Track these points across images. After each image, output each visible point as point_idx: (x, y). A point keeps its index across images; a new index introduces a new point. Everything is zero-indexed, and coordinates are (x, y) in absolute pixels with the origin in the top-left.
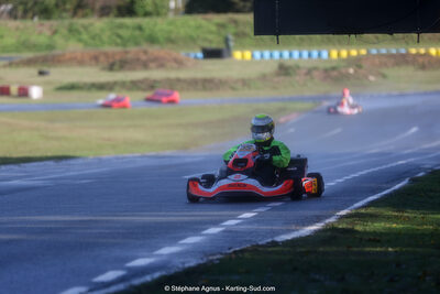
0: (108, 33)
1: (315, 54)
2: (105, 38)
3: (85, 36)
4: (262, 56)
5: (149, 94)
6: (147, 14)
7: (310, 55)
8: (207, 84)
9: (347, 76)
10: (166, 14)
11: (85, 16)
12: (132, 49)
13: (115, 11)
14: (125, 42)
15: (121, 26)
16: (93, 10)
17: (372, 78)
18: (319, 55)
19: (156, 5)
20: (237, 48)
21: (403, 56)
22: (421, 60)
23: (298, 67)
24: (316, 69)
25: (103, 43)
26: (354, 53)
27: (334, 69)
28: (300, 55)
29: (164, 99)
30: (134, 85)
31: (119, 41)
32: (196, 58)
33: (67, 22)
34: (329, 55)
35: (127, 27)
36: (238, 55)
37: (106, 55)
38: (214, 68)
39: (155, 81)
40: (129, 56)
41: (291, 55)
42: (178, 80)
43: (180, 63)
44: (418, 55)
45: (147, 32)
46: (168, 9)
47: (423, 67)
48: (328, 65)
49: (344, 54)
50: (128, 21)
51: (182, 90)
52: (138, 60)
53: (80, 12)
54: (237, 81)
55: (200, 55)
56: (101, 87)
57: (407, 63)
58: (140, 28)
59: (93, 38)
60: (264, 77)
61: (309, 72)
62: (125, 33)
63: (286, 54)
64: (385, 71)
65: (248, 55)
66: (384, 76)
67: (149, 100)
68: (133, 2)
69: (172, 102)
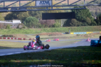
2: (50, 31)
3: (46, 31)
4: (75, 33)
6: (57, 27)
7: (83, 33)
8: (64, 38)
9: (88, 36)
11: (46, 28)
15: (52, 29)
17: (92, 36)
18: (85, 33)
19: (58, 26)
20: (71, 32)
23: (80, 35)
25: (49, 32)
27: (86, 35)
30: (52, 38)
31: (52, 31)
33: (43, 29)
37: (49, 34)
38: (67, 35)
40: (53, 34)
41: (80, 33)
42: (59, 37)
43: (61, 35)
45: (57, 30)
49: (89, 33)
50: (53, 28)
53: (46, 27)
54: (69, 37)
56: (47, 38)
57: (99, 34)
58: (55, 29)
59: (48, 31)
60: (74, 36)
61: (82, 35)
64: (95, 35)
65: (73, 33)
66: (94, 36)
67: (54, 40)
68: (54, 25)
69: (58, 40)
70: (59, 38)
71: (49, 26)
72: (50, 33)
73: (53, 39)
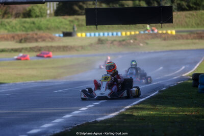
0: (19, 25)
1: (115, 34)
2: (17, 28)
4: (90, 35)
5: (38, 53)
6: (37, 16)
7: (112, 34)
8: (65, 48)
9: (130, 44)
10: (46, 16)
11: (8, 18)
12: (30, 33)
13: (22, 15)
14: (26, 29)
15: (25, 22)
16: (12, 15)
17: (141, 45)
18: (117, 34)
20: (79, 32)
21: (155, 34)
22: (164, 36)
23: (107, 40)
24: (115, 40)
25: (17, 30)
26: (133, 33)
27: (124, 40)
28: (108, 35)
29: (45, 56)
30: (31, 50)
31: (24, 29)
32: (60, 36)
34: (121, 34)
35: (28, 23)
36: (79, 35)
37: (18, 35)
38: (68, 41)
39: (41, 47)
40: (29, 36)
41: (104, 34)
42: (52, 47)
43: (52, 39)
44: (162, 33)
45: (37, 25)
46: (47, 14)
47: (165, 39)
48: (121, 39)
49: (128, 33)
50: (28, 20)
51: (53, 51)
52: (33, 38)
53: (6, 16)
54: (79, 47)
55: (62, 35)
56: (16, 50)
57: (157, 37)
58: (34, 23)
59: (12, 28)
60: (91, 45)
61: (112, 42)
62: (27, 25)
63: (101, 34)
64: (147, 41)
65: (84, 35)
66: (147, 44)
67: (38, 56)
68: (30, 11)
69: (49, 57)
70: (50, 49)
71: (14, 13)
72: (19, 33)
73: (35, 54)
